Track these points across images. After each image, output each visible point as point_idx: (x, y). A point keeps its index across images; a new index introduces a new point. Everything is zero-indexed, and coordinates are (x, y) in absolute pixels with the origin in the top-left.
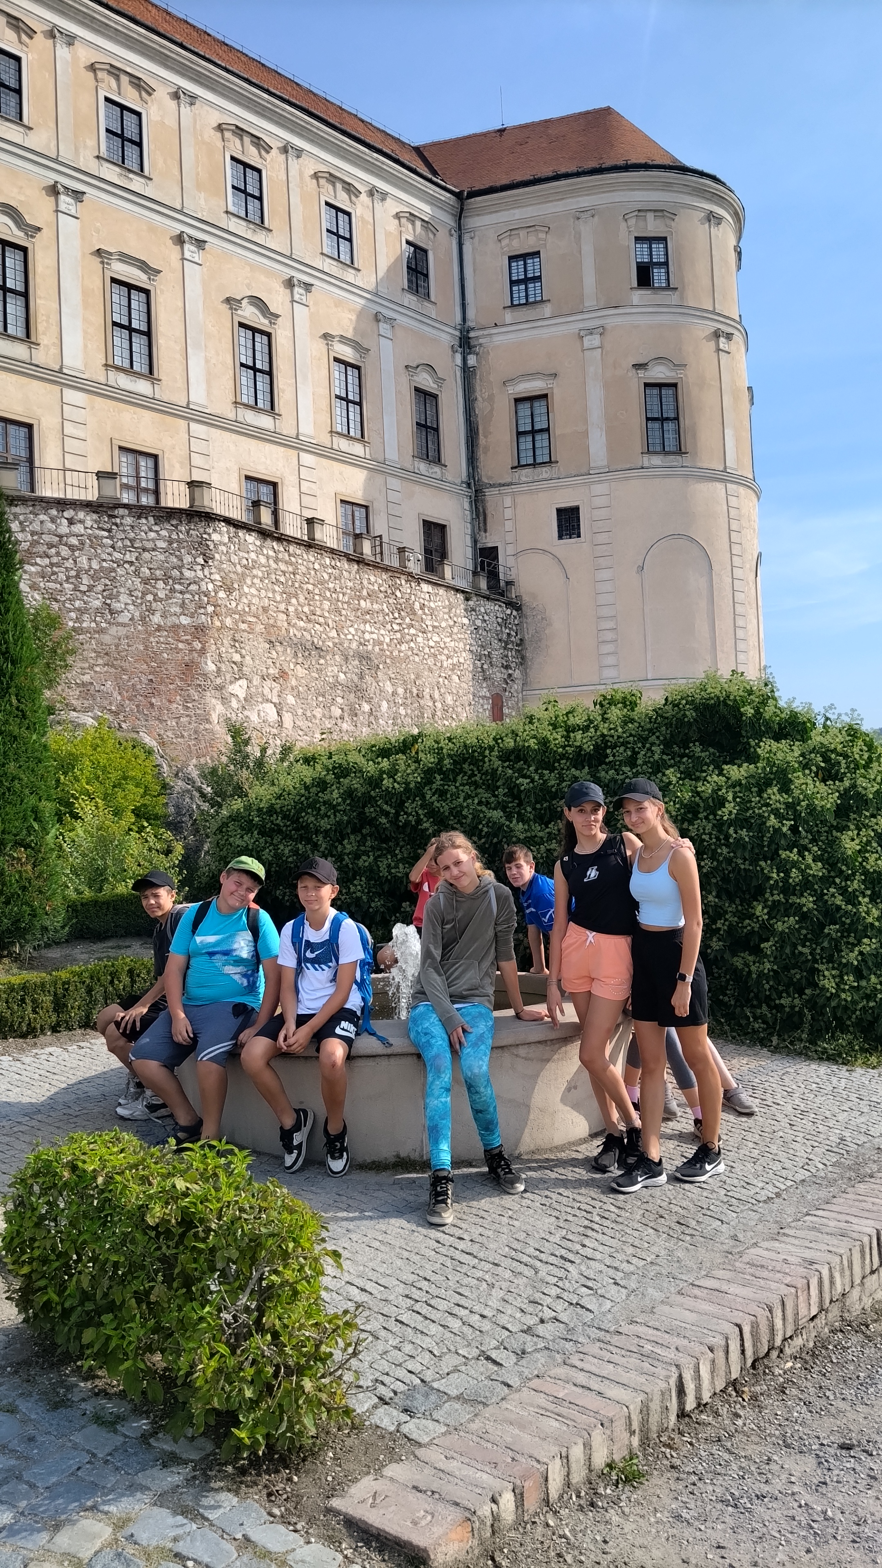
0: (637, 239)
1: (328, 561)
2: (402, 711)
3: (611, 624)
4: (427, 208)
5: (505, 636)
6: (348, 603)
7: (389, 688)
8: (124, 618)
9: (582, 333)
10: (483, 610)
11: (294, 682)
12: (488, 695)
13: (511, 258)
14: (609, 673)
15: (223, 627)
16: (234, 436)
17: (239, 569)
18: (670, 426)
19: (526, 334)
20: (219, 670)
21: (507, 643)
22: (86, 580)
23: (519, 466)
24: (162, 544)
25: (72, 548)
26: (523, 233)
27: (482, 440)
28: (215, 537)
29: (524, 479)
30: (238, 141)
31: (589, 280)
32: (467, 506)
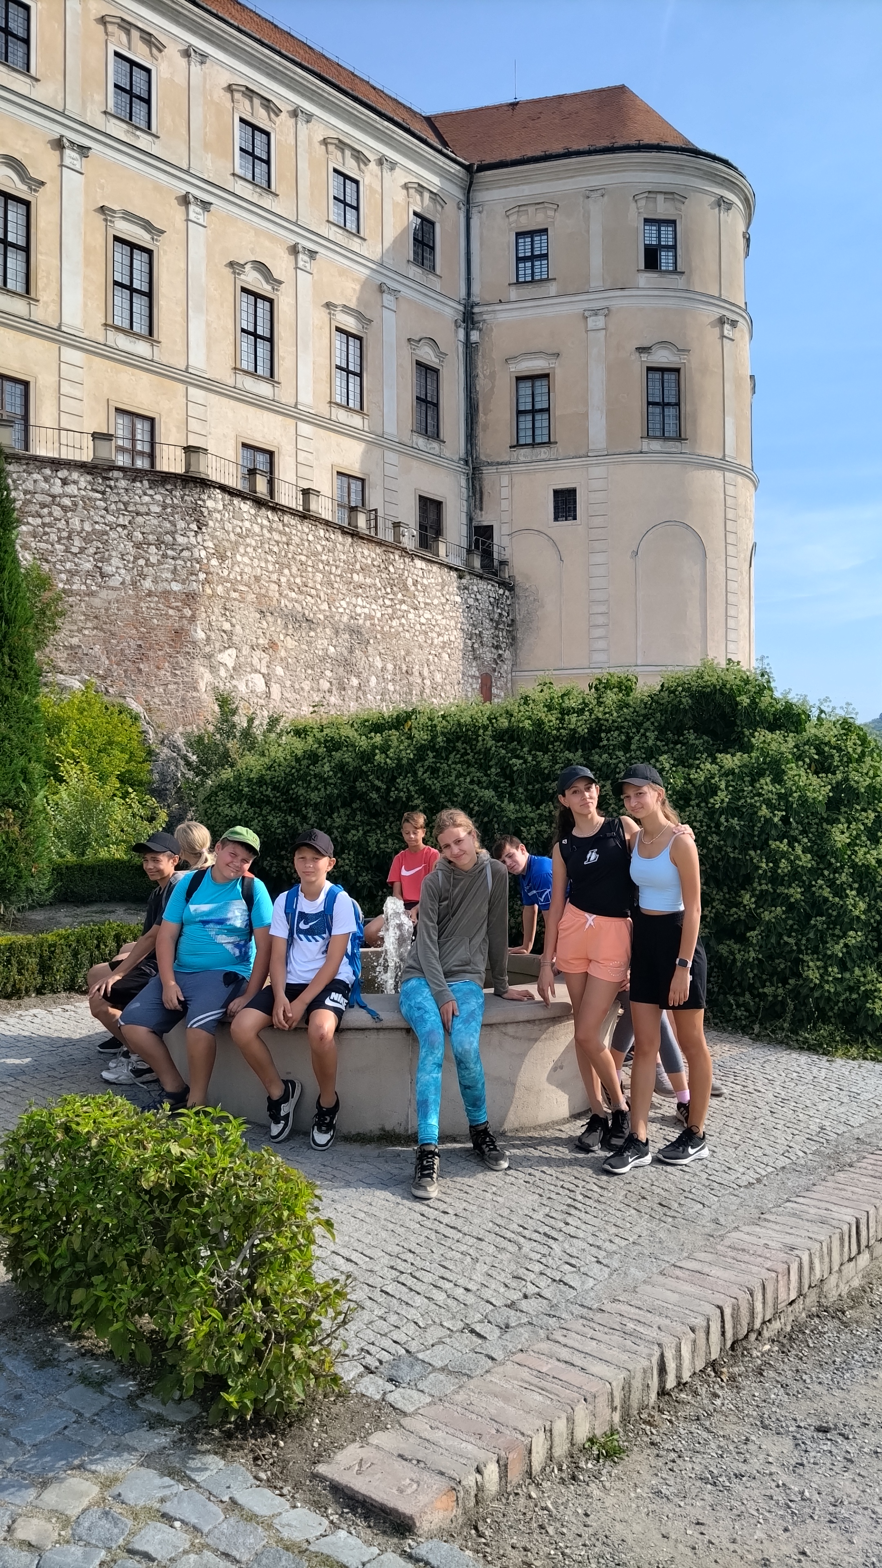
0: (647, 221)
1: (322, 533)
2: (391, 687)
3: (602, 609)
4: (436, 180)
5: (496, 616)
6: (341, 576)
7: (379, 664)
8: (115, 581)
9: (586, 314)
10: (475, 589)
11: (283, 654)
12: (477, 674)
13: (519, 235)
14: (600, 657)
15: (214, 595)
16: (232, 402)
17: (233, 537)
18: (670, 412)
19: (530, 312)
20: (208, 638)
21: (498, 623)
22: (77, 542)
23: (518, 445)
24: (156, 509)
25: (65, 509)
26: (531, 209)
27: (482, 418)
28: (210, 504)
29: (522, 459)
30: (247, 103)
31: (596, 260)
32: (463, 483)
